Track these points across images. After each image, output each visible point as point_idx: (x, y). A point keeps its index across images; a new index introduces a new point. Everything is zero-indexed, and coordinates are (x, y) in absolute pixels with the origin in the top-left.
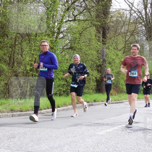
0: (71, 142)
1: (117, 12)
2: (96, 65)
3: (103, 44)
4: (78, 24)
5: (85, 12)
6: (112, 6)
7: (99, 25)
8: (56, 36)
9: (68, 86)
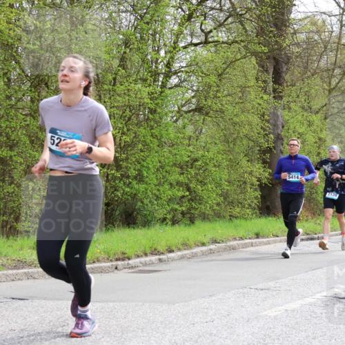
0: (201, 334)
1: (308, 20)
2: (258, 148)
3: (274, 97)
4: (215, 52)
5: (232, 23)
6: (295, 5)
7: (265, 53)
8: (163, 82)
9: (192, 200)
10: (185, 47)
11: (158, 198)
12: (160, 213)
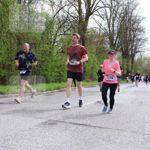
1: (91, 29)
4: (67, 37)
5: (71, 29)
6: (88, 25)
8: (53, 44)
9: (61, 76)
10: (59, 35)
11: (51, 76)
12: (52, 80)
